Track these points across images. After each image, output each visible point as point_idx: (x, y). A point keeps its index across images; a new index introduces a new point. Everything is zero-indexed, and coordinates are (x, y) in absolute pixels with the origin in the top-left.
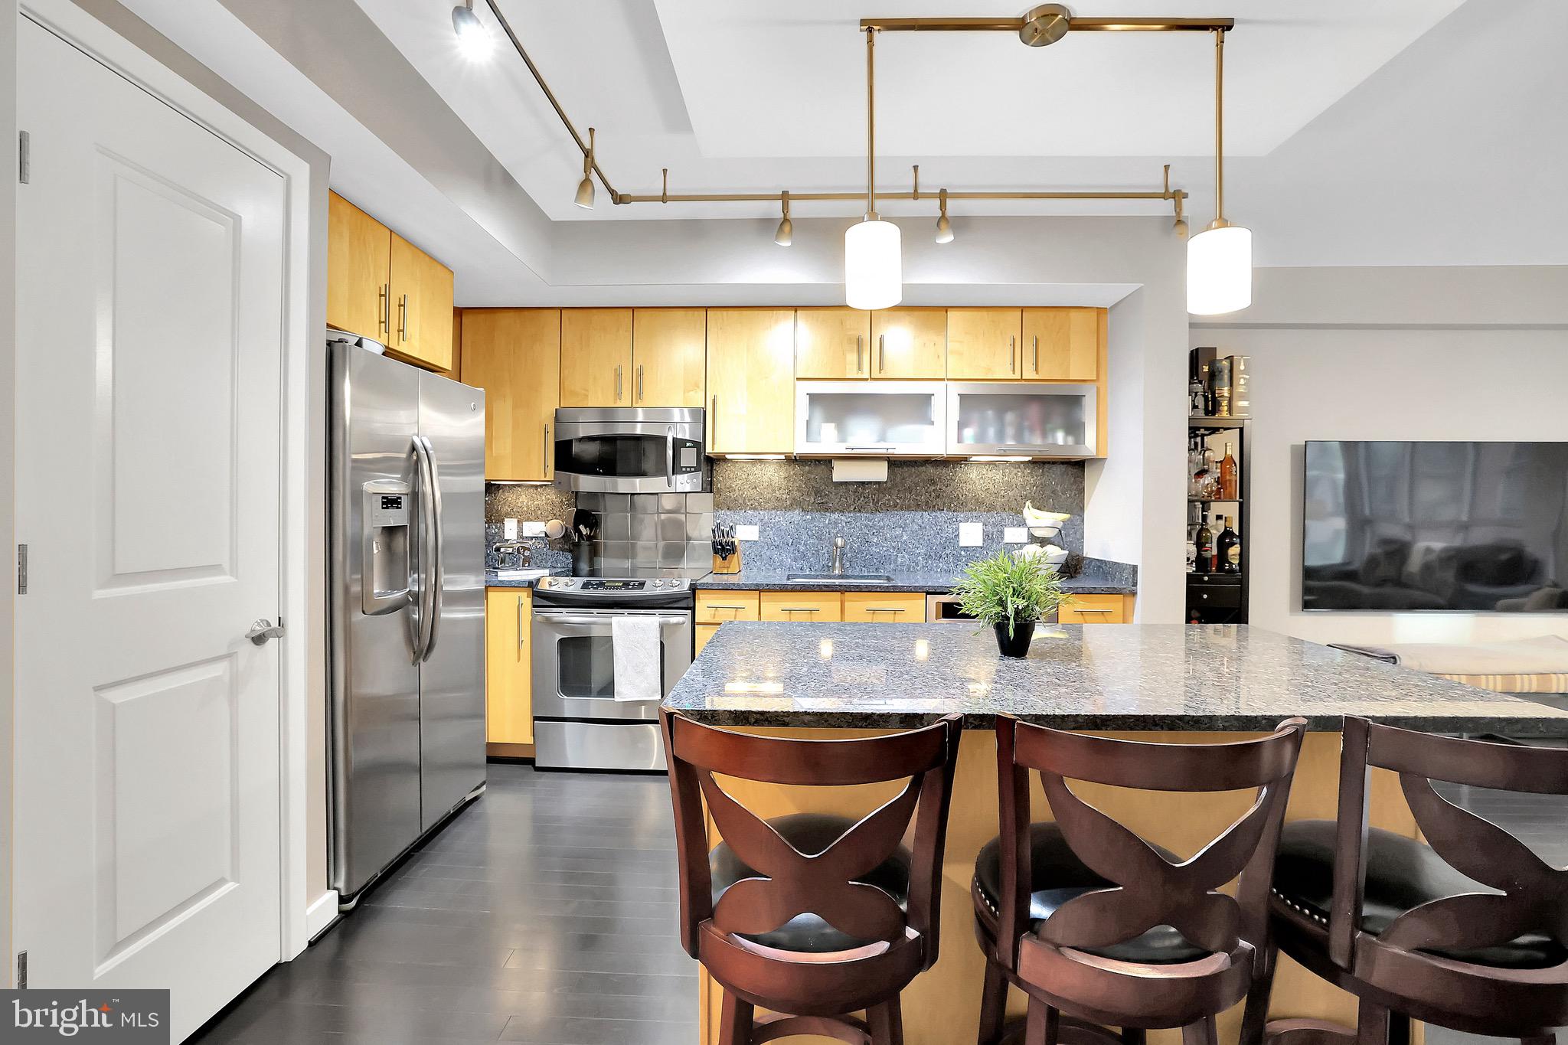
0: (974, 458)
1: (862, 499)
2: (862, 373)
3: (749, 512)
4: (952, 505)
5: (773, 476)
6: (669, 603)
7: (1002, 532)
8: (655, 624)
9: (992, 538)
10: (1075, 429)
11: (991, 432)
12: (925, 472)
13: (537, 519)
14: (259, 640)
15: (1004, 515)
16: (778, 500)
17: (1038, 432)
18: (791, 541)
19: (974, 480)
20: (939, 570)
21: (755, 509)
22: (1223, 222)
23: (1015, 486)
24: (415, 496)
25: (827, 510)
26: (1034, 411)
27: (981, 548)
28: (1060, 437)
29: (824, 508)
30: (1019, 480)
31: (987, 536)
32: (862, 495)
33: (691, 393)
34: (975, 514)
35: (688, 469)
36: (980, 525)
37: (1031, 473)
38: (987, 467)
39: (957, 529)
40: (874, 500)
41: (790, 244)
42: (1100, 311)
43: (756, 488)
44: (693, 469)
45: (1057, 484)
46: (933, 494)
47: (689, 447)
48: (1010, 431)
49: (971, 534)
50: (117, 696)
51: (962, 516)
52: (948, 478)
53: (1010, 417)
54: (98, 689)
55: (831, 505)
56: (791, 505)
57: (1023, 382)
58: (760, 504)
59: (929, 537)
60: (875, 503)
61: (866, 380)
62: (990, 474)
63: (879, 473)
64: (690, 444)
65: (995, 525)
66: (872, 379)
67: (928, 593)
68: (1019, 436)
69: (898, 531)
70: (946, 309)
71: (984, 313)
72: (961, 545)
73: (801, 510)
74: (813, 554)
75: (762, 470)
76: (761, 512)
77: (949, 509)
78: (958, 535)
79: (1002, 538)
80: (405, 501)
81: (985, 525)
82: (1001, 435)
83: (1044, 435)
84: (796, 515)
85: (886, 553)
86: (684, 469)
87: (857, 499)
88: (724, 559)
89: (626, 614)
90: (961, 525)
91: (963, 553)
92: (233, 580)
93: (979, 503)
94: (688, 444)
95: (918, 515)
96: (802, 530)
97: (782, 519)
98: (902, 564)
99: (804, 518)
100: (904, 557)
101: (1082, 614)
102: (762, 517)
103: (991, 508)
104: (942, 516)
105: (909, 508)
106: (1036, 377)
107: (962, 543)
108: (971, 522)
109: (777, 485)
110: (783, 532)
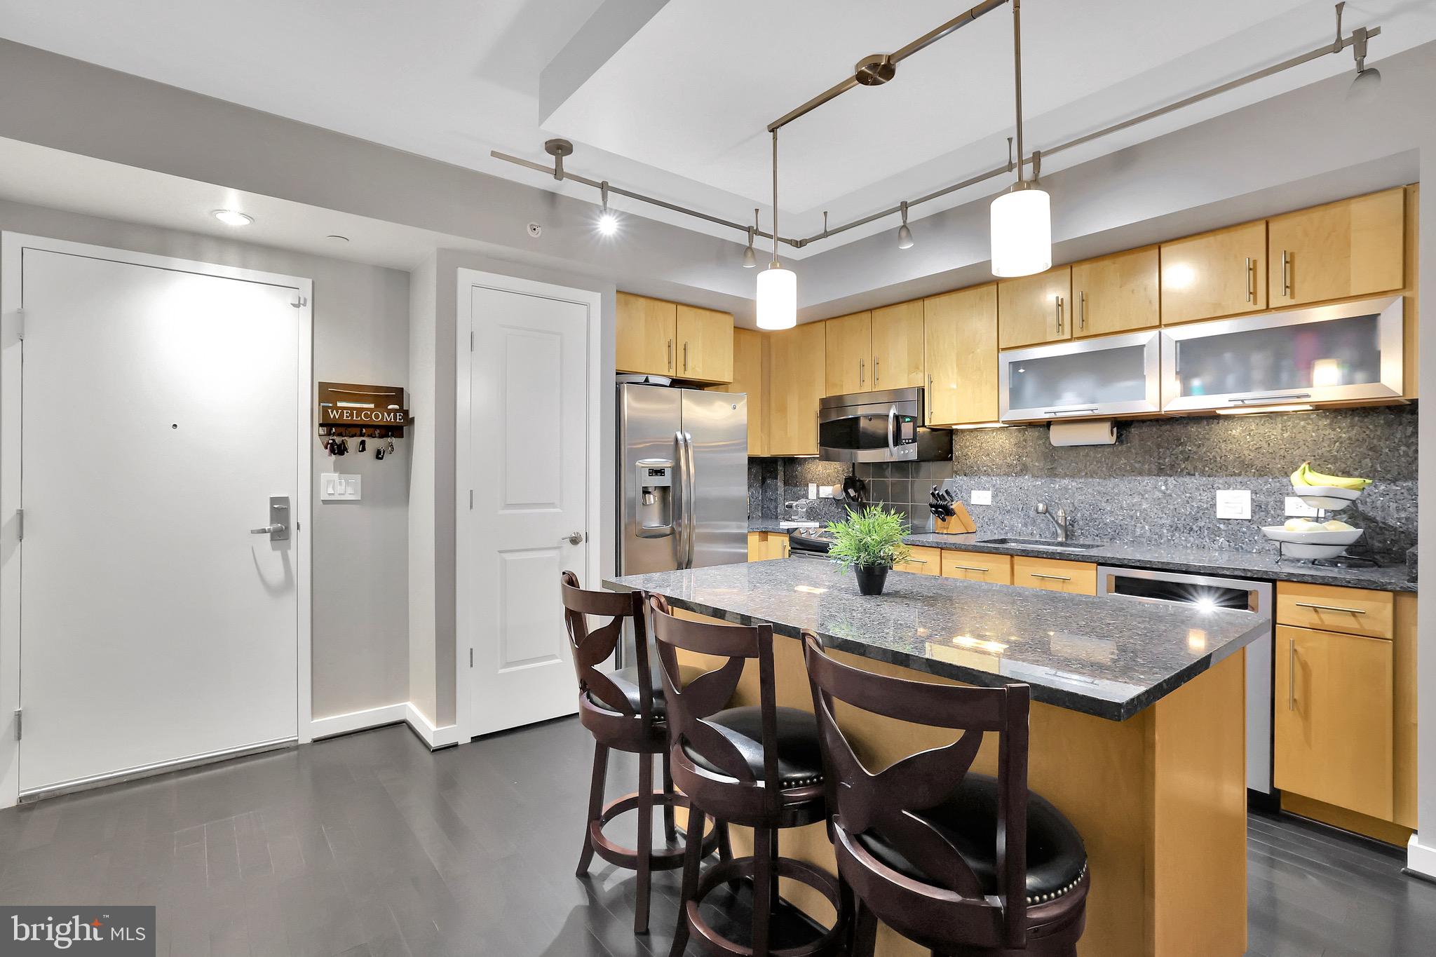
1: (1094, 463)
2: (1063, 334)
3: (983, 477)
4: (1207, 469)
5: (1005, 443)
7: (1282, 502)
9: (1266, 510)
12: (1170, 431)
13: (828, 484)
14: (574, 541)
16: (1009, 466)
18: (1021, 506)
19: (1239, 437)
20: (1189, 545)
21: (988, 475)
23: (1302, 443)
24: (676, 469)
25: (1059, 475)
27: (1250, 521)
29: (1052, 473)
31: (1257, 507)
32: (1092, 460)
33: (913, 374)
34: (1239, 479)
35: (907, 441)
36: (1247, 493)
37: (1330, 424)
38: (1257, 421)
39: (1214, 498)
42: (1409, 189)
43: (988, 455)
44: (911, 441)
46: (1181, 457)
47: (908, 422)
49: (1233, 503)
50: (508, 557)
51: (1221, 481)
52: (1200, 436)
54: (500, 552)
55: (1061, 470)
56: (1022, 470)
57: (1266, 314)
58: (992, 470)
59: (1177, 506)
60: (1109, 467)
62: (1262, 430)
64: (909, 419)
65: (1270, 493)
66: (1073, 339)
67: (1097, 563)
69: (1136, 499)
70: (1159, 245)
72: (1218, 517)
73: (1031, 475)
75: (994, 437)
76: (994, 478)
77: (1203, 473)
78: (1215, 505)
79: (1283, 510)
80: (668, 473)
81: (1255, 492)
84: (1027, 481)
85: (1122, 523)
86: (903, 441)
87: (1088, 463)
90: (1218, 492)
91: (1222, 526)
92: (561, 511)
93: (1246, 465)
94: (907, 420)
95: (1161, 480)
96: (1032, 496)
97: (1013, 484)
98: (1141, 536)
99: (1034, 483)
100: (1143, 528)
101: (1316, 611)
102: (995, 483)
103: (1262, 472)
104: (1192, 482)
105: (1150, 473)
106: (1293, 302)
107: (1219, 515)
108: (1234, 489)
109: (1008, 451)
110: (1014, 498)
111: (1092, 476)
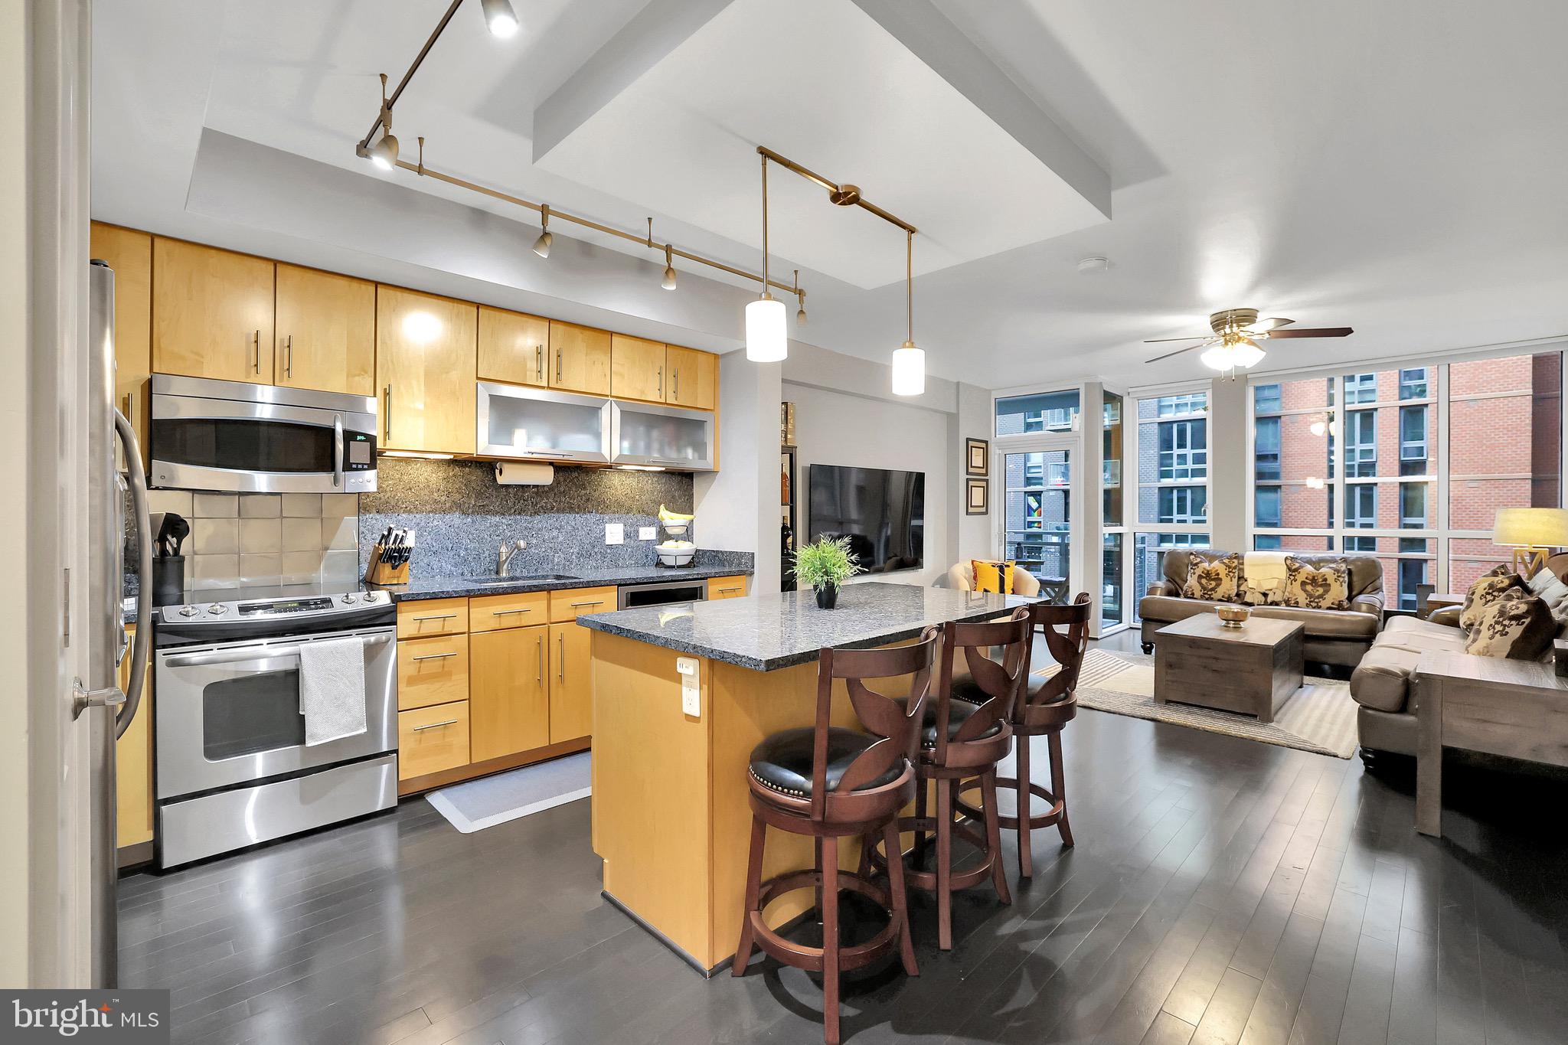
0: (624, 467)
1: (522, 501)
2: (541, 381)
3: (403, 515)
4: (599, 508)
5: (430, 477)
6: (369, 620)
7: (638, 532)
8: (358, 645)
9: (630, 537)
10: (700, 447)
11: (642, 444)
12: (578, 478)
15: (639, 516)
16: (436, 502)
17: (674, 448)
18: (451, 546)
19: (616, 485)
20: (589, 567)
21: (410, 512)
22: (912, 346)
23: (646, 491)
25: (488, 512)
26: (670, 429)
27: (622, 545)
28: (690, 453)
29: (484, 511)
30: (649, 487)
31: (627, 535)
32: (525, 498)
33: (357, 378)
34: (617, 515)
35: (360, 466)
36: (621, 526)
37: (661, 481)
38: (628, 475)
39: (604, 529)
40: (532, 503)
41: (546, 257)
42: (716, 356)
43: (411, 489)
44: (365, 467)
45: (675, 490)
46: (584, 498)
47: (360, 441)
48: (656, 445)
49: (614, 533)
51: (607, 517)
52: (596, 483)
53: (655, 434)
55: (492, 508)
56: (451, 508)
57: (666, 406)
58: (415, 506)
59: (581, 538)
60: (534, 505)
61: (543, 388)
63: (545, 477)
64: (363, 438)
65: (632, 525)
66: (549, 387)
67: (619, 585)
68: (661, 451)
69: (555, 533)
70: (612, 333)
71: (640, 343)
72: (606, 544)
73: (461, 513)
74: (475, 558)
75: (417, 469)
76: (417, 516)
77: (597, 512)
78: (604, 534)
79: (638, 536)
81: (625, 525)
82: (648, 447)
83: (679, 450)
84: (456, 519)
85: (544, 554)
86: (354, 466)
87: (517, 502)
88: (394, 568)
89: (311, 639)
90: (607, 525)
91: (609, 551)
93: (621, 505)
94: (359, 438)
95: (571, 516)
96: (462, 534)
97: (437, 521)
99: (465, 521)
100: (560, 556)
101: (723, 592)
102: (418, 521)
103: (629, 511)
104: (592, 518)
105: (563, 511)
106: (676, 403)
107: (608, 542)
108: (615, 523)
109: (434, 486)
110: (442, 537)
111: (519, 514)
